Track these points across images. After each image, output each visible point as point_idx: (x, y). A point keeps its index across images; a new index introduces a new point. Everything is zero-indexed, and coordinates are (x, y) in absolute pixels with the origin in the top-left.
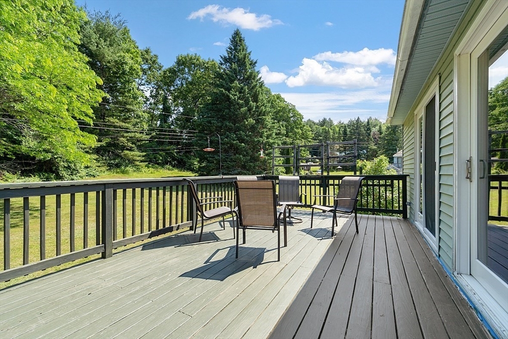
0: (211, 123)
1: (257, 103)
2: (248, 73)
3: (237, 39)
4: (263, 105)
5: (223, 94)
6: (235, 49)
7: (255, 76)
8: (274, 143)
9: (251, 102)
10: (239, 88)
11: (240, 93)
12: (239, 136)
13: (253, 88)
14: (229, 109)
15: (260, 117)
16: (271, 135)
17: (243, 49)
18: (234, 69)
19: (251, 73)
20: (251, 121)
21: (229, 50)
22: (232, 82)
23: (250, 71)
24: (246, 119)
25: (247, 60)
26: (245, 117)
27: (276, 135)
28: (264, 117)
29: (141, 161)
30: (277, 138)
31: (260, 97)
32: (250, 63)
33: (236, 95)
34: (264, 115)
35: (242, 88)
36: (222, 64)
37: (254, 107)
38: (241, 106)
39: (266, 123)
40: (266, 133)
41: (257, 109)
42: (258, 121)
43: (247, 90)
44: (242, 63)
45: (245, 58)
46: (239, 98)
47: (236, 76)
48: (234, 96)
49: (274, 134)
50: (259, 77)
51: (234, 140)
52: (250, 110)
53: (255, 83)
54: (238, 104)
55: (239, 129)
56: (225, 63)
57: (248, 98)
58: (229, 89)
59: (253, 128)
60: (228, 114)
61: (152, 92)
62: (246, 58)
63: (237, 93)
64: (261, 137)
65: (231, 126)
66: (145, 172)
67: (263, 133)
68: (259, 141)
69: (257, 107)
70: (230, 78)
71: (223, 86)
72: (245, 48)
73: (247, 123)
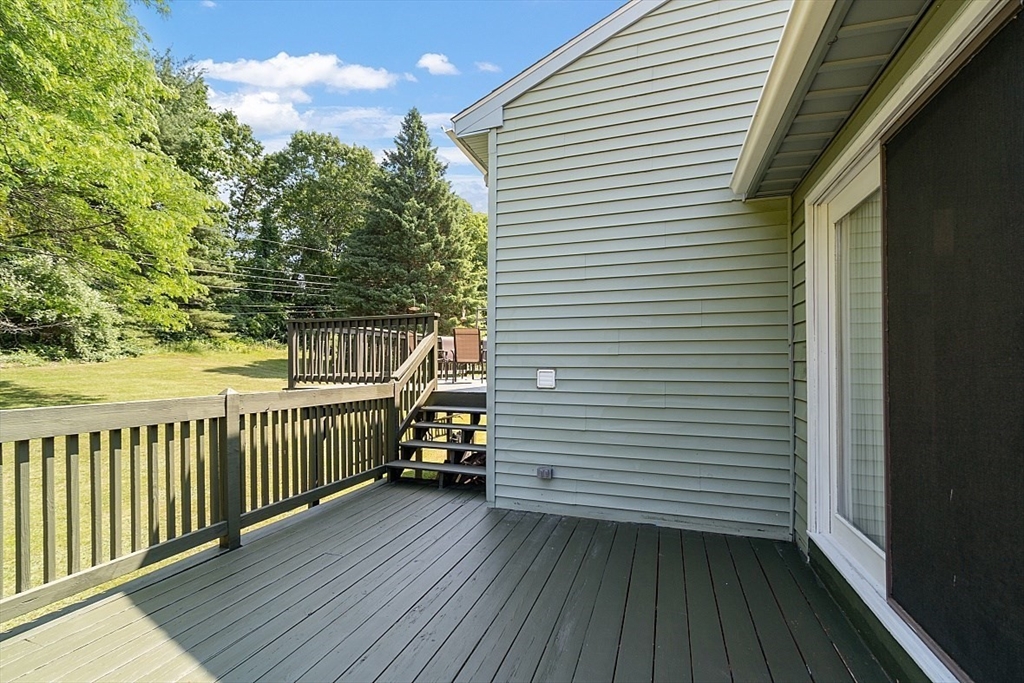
0: (368, 266)
1: (447, 236)
2: (433, 186)
3: (414, 124)
4: (458, 240)
5: (390, 219)
6: (411, 141)
7: (444, 191)
8: (475, 304)
9: (438, 235)
10: (418, 209)
11: (419, 218)
12: (416, 290)
13: (441, 210)
14: (400, 245)
15: (453, 260)
16: (470, 291)
17: (425, 143)
18: (409, 177)
19: (438, 186)
20: (438, 266)
21: (399, 141)
22: (406, 198)
23: (436, 181)
24: (429, 262)
25: (430, 164)
26: (426, 259)
27: (479, 289)
28: (460, 260)
29: (223, 330)
30: (480, 295)
31: (454, 226)
32: (436, 167)
33: (412, 222)
34: (459, 257)
35: (423, 210)
36: (386, 164)
37: (443, 244)
38: (422, 240)
39: (462, 269)
40: (462, 288)
41: (448, 247)
42: (449, 267)
43: (431, 215)
44: (422, 165)
45: (427, 160)
46: (417, 227)
47: (413, 189)
48: (408, 222)
49: (476, 289)
50: (451, 192)
51: (408, 298)
52: (435, 247)
53: (444, 203)
54: (416, 236)
55: (415, 279)
56: (393, 163)
57: (433, 226)
58: (400, 211)
59: (441, 278)
60: (399, 252)
61: (233, 194)
62: (430, 160)
63: (415, 218)
64: (455, 293)
65: (403, 274)
66: (230, 350)
67: (457, 286)
68: (451, 300)
69: (448, 243)
70: (401, 192)
71: (389, 205)
72: (428, 142)
73: (430, 269)
